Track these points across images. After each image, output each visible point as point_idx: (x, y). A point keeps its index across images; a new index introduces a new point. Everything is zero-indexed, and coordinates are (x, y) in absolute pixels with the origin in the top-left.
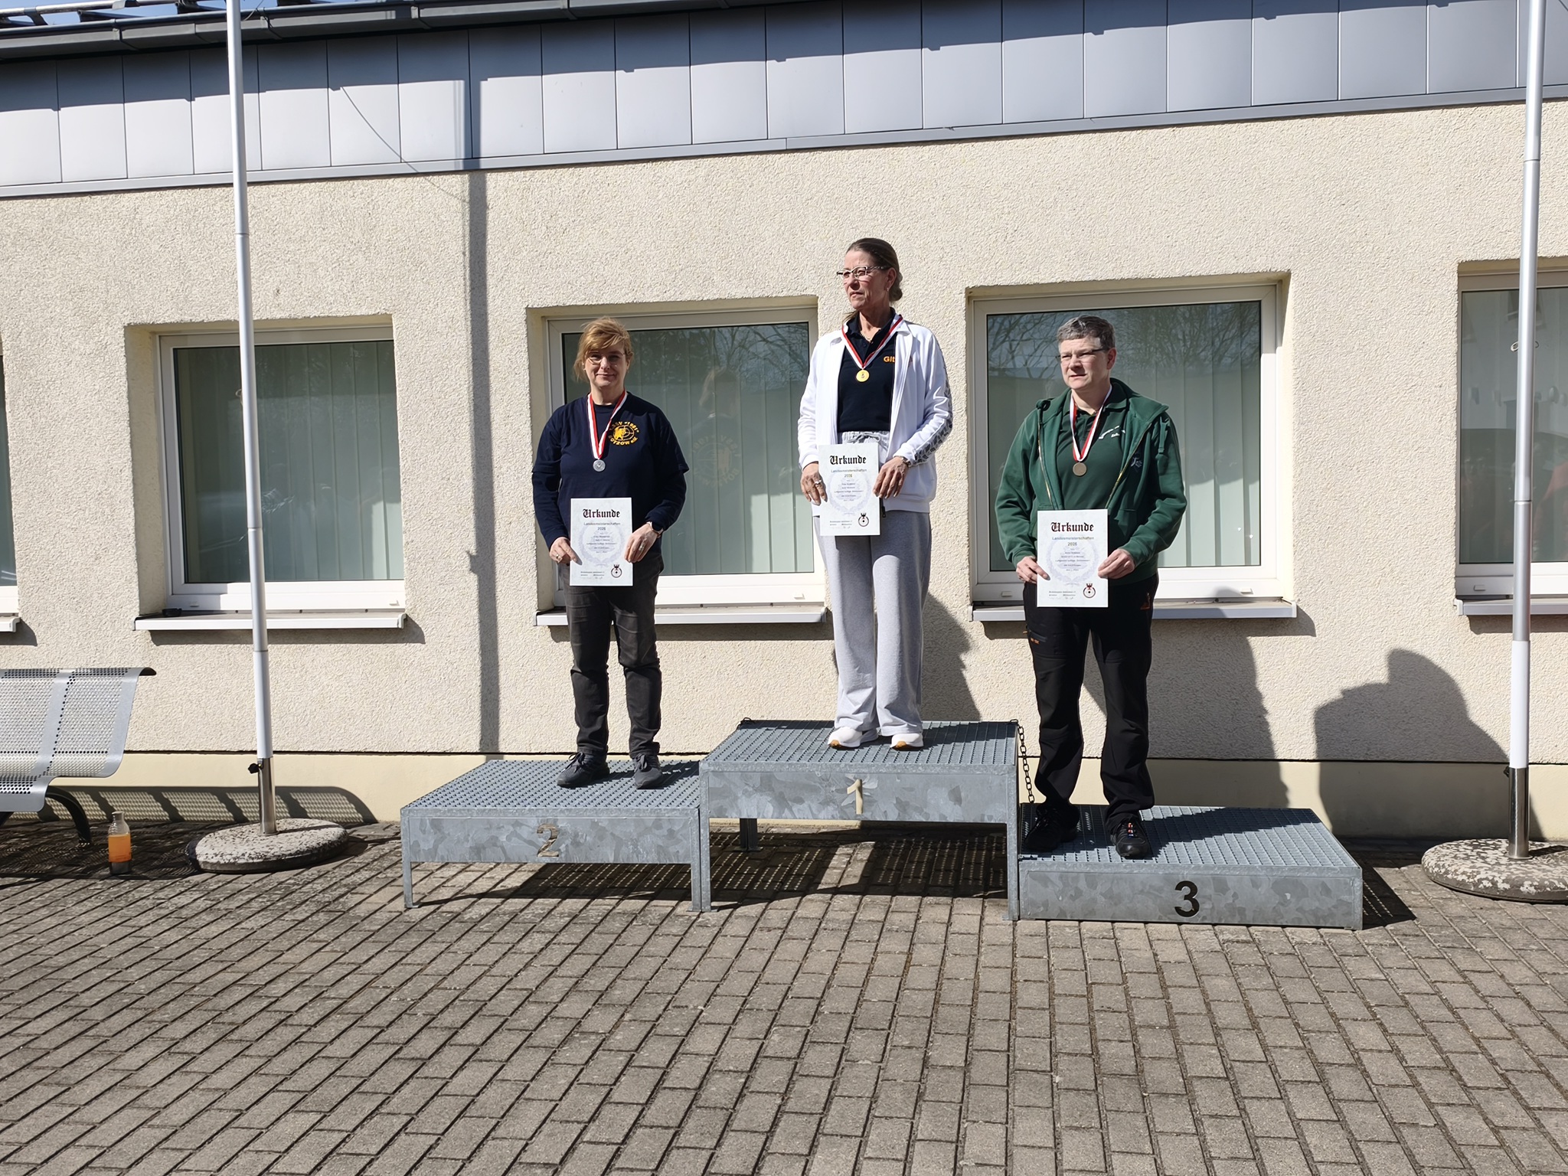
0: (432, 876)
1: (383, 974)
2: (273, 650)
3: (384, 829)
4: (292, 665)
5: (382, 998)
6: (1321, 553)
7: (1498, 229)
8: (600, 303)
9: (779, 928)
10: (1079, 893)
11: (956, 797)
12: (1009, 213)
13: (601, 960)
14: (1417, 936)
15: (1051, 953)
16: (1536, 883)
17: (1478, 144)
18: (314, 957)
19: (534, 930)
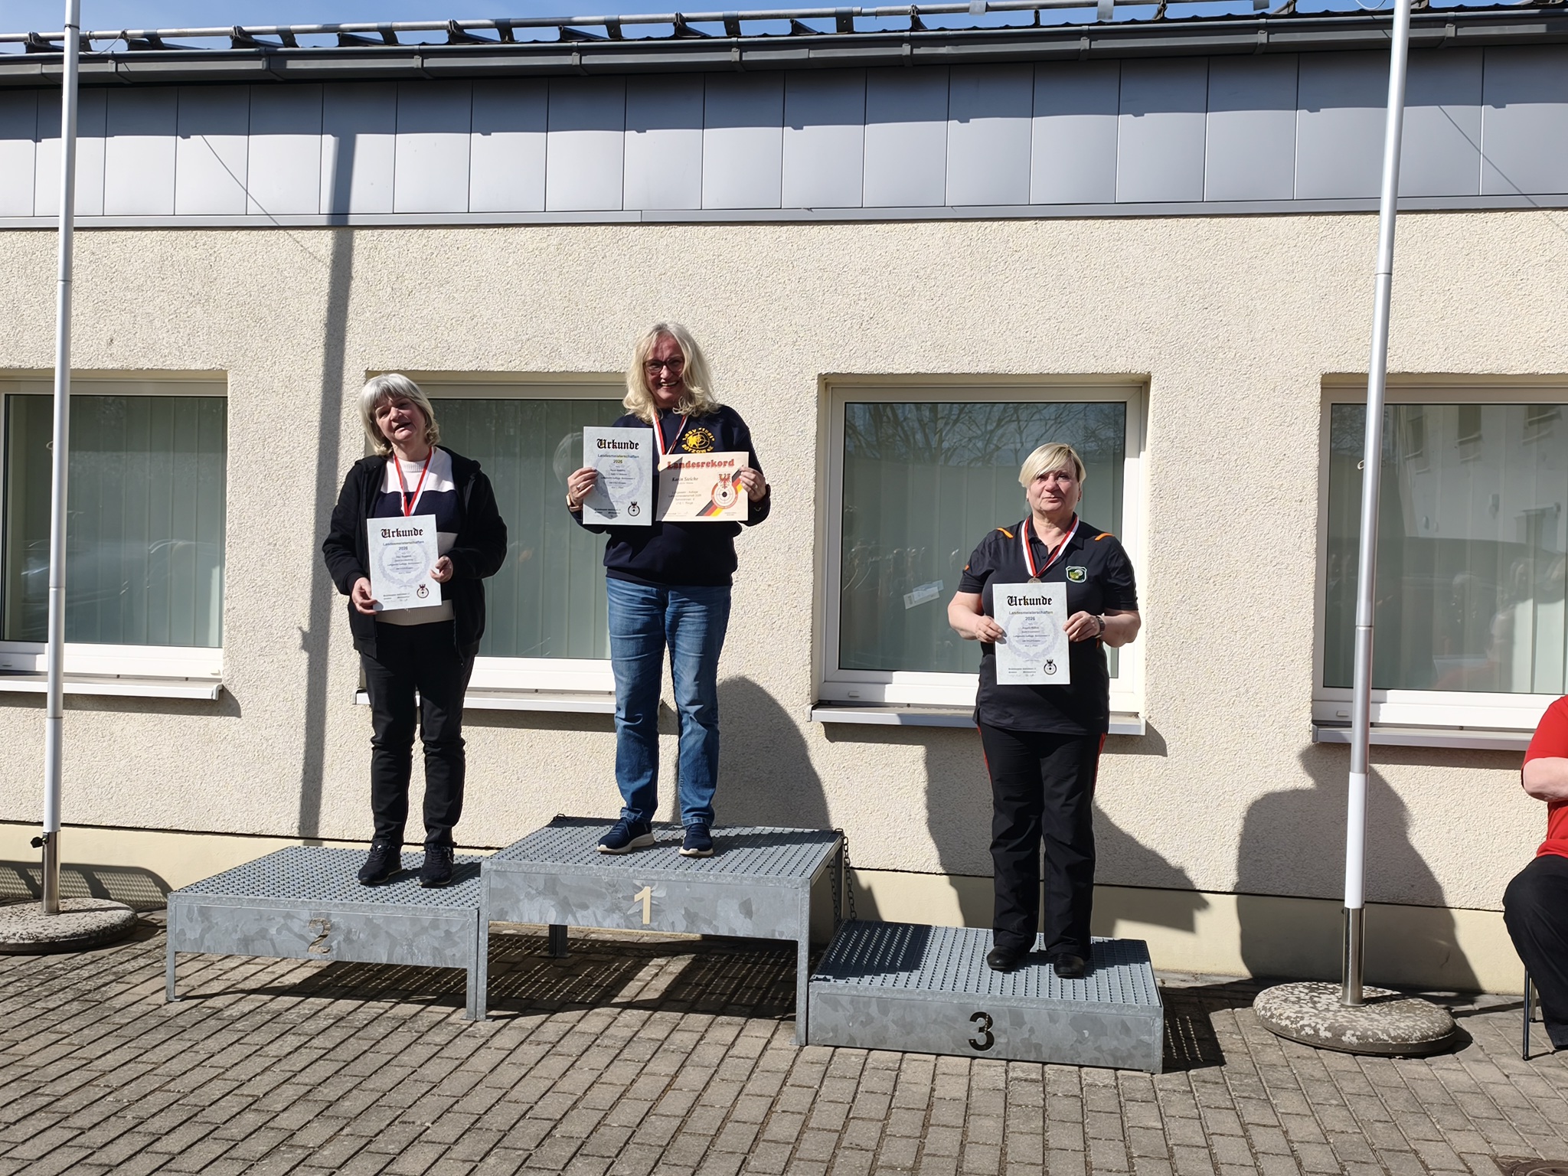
0: (210, 968)
1: (111, 1071)
2: (68, 715)
4: (100, 733)
5: (97, 1098)
6: (1175, 668)
7: (1364, 341)
8: (443, 369)
9: (550, 1043)
10: (870, 1020)
11: (747, 910)
12: (866, 299)
13: (345, 1069)
14: (1217, 1083)
15: (824, 1083)
16: (1358, 1033)
17: (1345, 253)
18: (48, 1049)
19: (292, 1031)
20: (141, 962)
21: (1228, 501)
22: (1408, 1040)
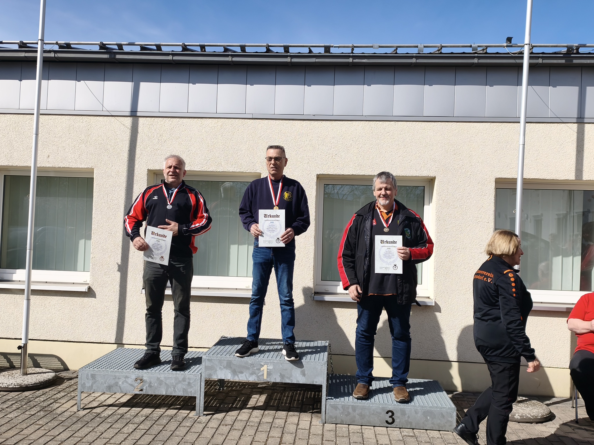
0: (90, 396)
2: (32, 298)
3: (73, 373)
4: (40, 304)
6: (444, 281)
7: (510, 167)
9: (230, 425)
10: (349, 414)
11: (303, 373)
12: (334, 148)
13: (156, 438)
15: (337, 439)
16: (520, 415)
17: (503, 136)
19: (130, 422)
20: (62, 394)
22: (537, 417)
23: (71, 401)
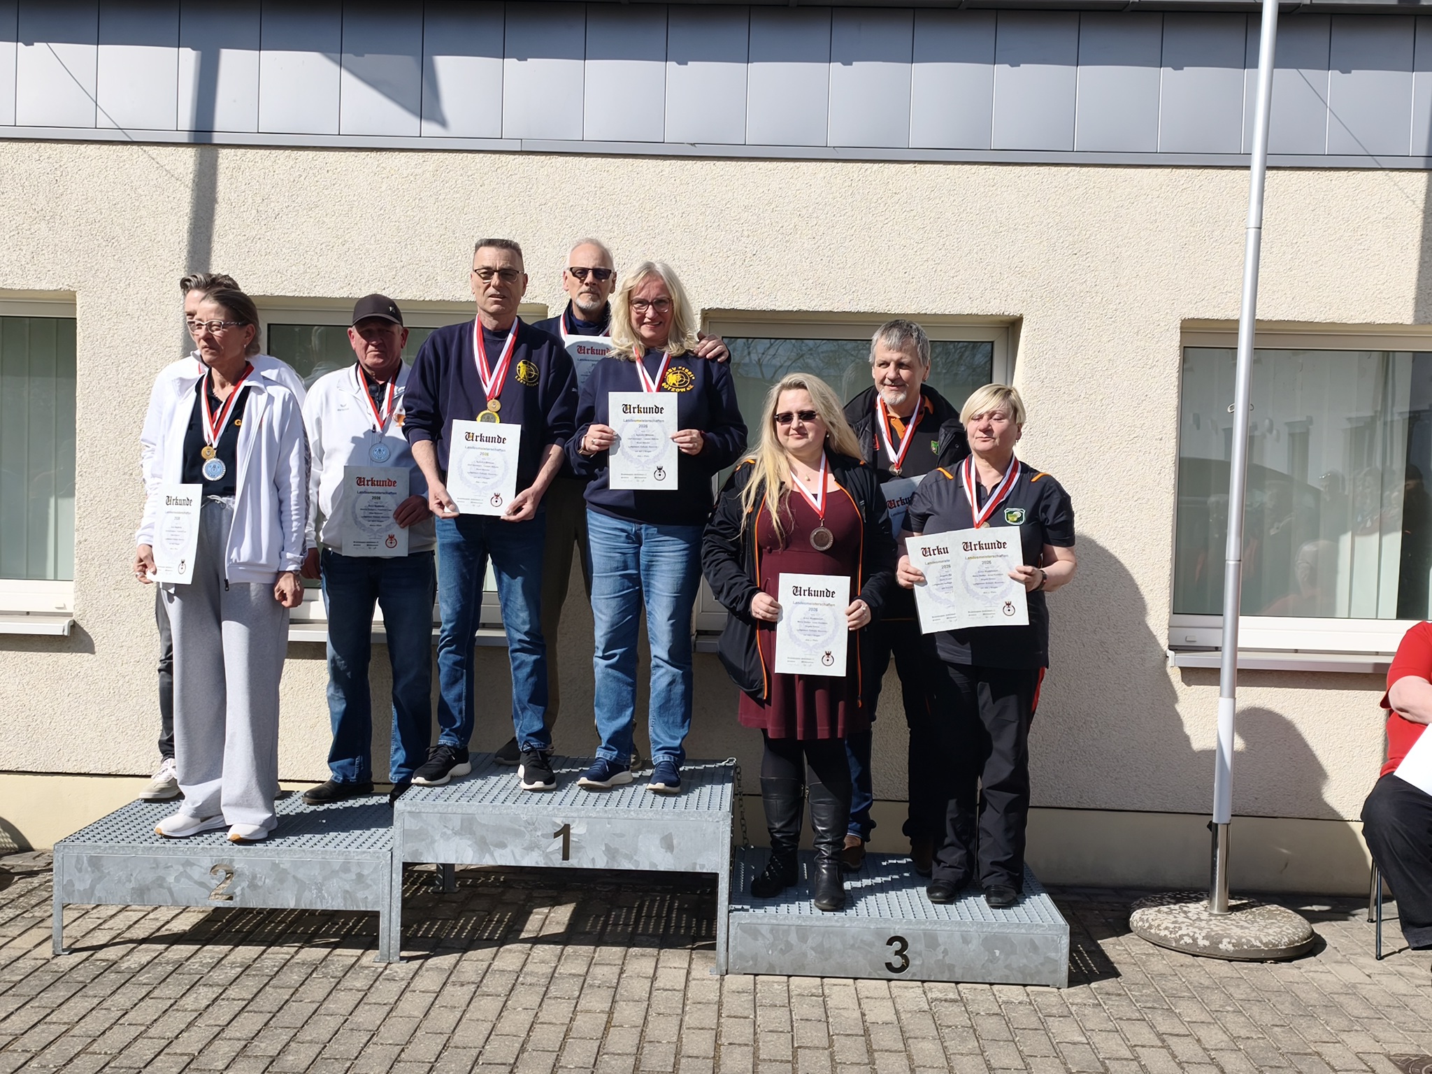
0: (86, 916)
7: (1220, 289)
9: (473, 983)
10: (789, 946)
11: (668, 844)
12: (748, 236)
13: (274, 1019)
14: (1120, 995)
15: (758, 1013)
16: (1234, 941)
17: (1204, 205)
19: (200, 982)
20: (9, 913)
21: (1093, 439)
22: (1277, 945)
23: (34, 930)
